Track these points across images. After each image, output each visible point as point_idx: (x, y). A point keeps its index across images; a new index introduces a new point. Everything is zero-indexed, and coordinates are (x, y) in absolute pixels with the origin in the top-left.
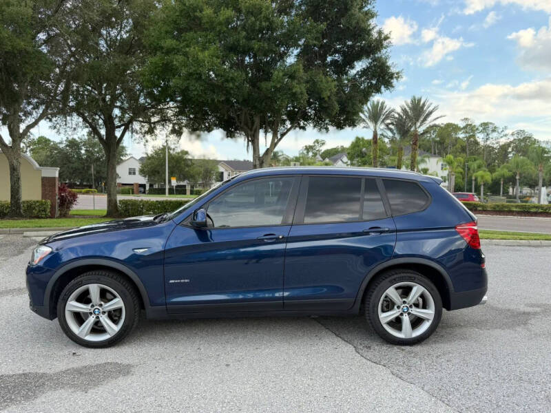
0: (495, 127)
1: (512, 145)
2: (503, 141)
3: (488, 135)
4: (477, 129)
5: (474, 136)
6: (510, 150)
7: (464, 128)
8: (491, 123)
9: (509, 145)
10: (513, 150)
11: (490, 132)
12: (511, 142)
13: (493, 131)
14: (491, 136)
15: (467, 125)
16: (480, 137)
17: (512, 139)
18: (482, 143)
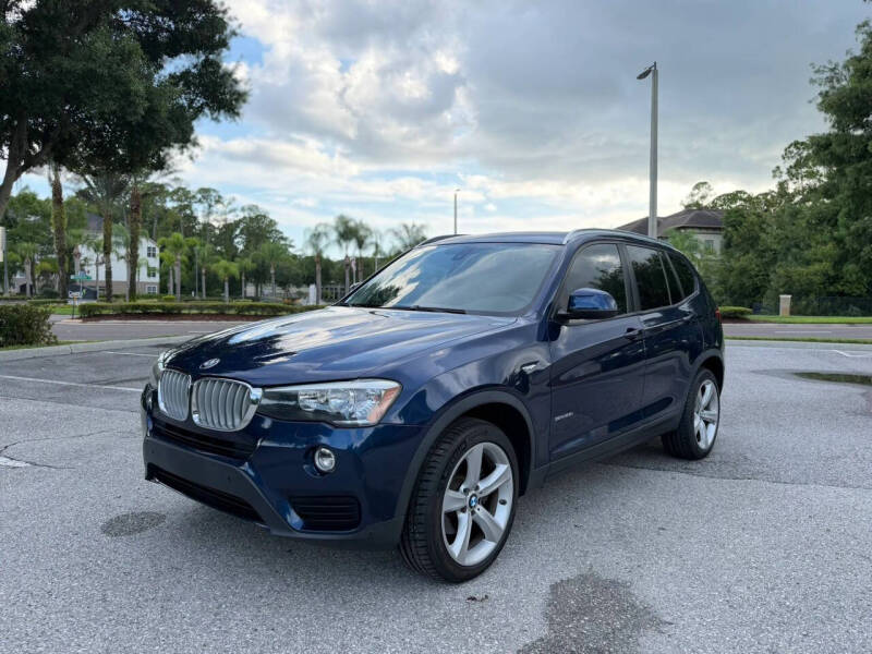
0: (220, 197)
1: (241, 226)
2: (231, 218)
3: (210, 206)
4: (194, 197)
5: (188, 207)
6: (238, 232)
7: (175, 192)
8: (214, 191)
9: (237, 224)
10: (241, 232)
11: (213, 203)
12: (240, 221)
13: (218, 202)
14: (214, 209)
15: (179, 189)
16: (199, 210)
17: (241, 215)
18: (201, 219)
